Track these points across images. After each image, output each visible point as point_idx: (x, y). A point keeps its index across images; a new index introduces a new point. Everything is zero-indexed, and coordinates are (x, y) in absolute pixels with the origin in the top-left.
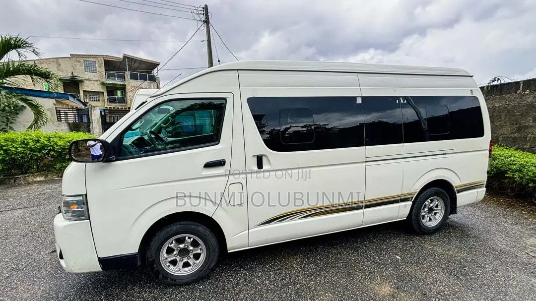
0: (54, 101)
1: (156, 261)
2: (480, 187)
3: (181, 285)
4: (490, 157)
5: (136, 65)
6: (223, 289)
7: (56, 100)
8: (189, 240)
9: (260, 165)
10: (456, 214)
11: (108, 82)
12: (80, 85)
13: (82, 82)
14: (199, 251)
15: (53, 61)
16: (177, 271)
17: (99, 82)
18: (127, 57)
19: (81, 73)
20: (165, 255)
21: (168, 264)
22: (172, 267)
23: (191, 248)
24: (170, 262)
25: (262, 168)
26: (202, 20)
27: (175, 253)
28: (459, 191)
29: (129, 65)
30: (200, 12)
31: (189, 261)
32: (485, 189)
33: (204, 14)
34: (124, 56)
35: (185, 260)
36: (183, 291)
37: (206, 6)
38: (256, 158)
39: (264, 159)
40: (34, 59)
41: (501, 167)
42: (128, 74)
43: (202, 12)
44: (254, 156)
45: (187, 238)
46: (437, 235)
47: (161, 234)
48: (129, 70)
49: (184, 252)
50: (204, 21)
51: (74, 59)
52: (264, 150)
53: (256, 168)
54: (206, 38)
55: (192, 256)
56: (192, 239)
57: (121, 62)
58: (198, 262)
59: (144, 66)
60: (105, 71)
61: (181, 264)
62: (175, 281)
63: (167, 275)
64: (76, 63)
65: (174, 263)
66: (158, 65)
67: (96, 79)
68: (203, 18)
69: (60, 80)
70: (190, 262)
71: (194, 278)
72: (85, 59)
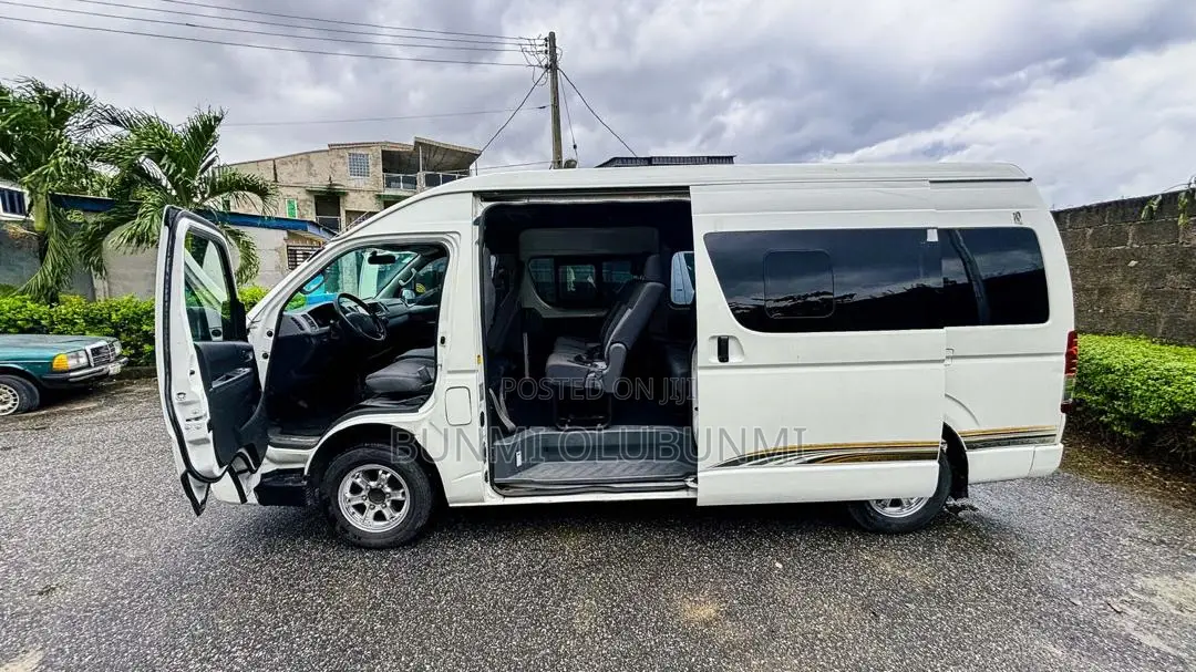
0: (284, 234)
1: (332, 499)
2: (1043, 442)
3: (369, 548)
4: (1068, 370)
5: (438, 158)
6: (428, 564)
7: (289, 233)
8: (384, 476)
9: (723, 354)
10: (967, 496)
11: (386, 193)
12: (341, 200)
13: (345, 194)
14: (400, 497)
15: (301, 159)
16: (365, 523)
17: (372, 194)
18: (420, 143)
19: (345, 179)
20: (349, 495)
21: (352, 510)
22: (357, 515)
23: (388, 490)
24: (355, 507)
25: (727, 361)
26: (544, 64)
27: (363, 493)
28: (972, 446)
29: (425, 158)
30: (539, 49)
31: (384, 511)
32: (1061, 446)
33: (546, 52)
34: (416, 142)
35: (378, 508)
36: (368, 557)
37: (552, 35)
38: (716, 342)
39: (731, 344)
40: (274, 157)
41: (1183, 402)
42: (421, 176)
43: (544, 48)
44: (713, 337)
45: (380, 472)
46: (909, 538)
47: (340, 460)
48: (424, 170)
49: (377, 495)
50: (546, 66)
51: (333, 152)
52: (731, 326)
53: (715, 360)
54: (549, 102)
55: (388, 504)
56: (389, 475)
57: (410, 154)
58: (397, 515)
59: (453, 160)
60: (384, 171)
61: (370, 514)
62: (359, 539)
63: (347, 527)
64: (338, 160)
65: (361, 508)
66: (478, 155)
67: (368, 187)
68: (545, 60)
69: (310, 192)
70: (386, 513)
71: (391, 539)
72: (351, 151)
